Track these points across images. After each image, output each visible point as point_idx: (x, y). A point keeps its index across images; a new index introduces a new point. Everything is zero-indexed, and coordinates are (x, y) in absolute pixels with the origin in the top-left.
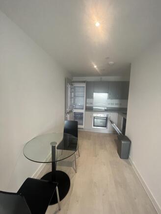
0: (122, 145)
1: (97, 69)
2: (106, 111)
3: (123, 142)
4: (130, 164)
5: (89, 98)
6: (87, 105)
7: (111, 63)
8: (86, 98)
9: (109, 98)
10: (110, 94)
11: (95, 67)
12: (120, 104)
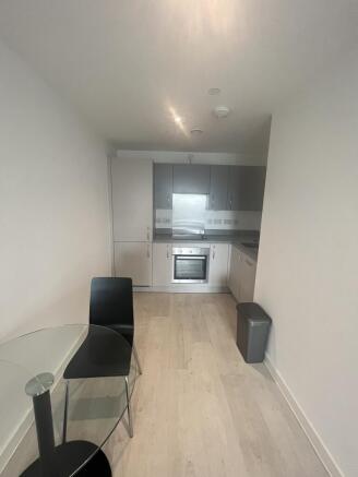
0: (251, 330)
1: (182, 127)
2: (202, 238)
3: (252, 323)
4: (269, 376)
5: (160, 207)
6: (158, 226)
7: (223, 109)
8: (154, 208)
9: (212, 206)
10: (212, 198)
11: (178, 120)
12: (236, 222)
